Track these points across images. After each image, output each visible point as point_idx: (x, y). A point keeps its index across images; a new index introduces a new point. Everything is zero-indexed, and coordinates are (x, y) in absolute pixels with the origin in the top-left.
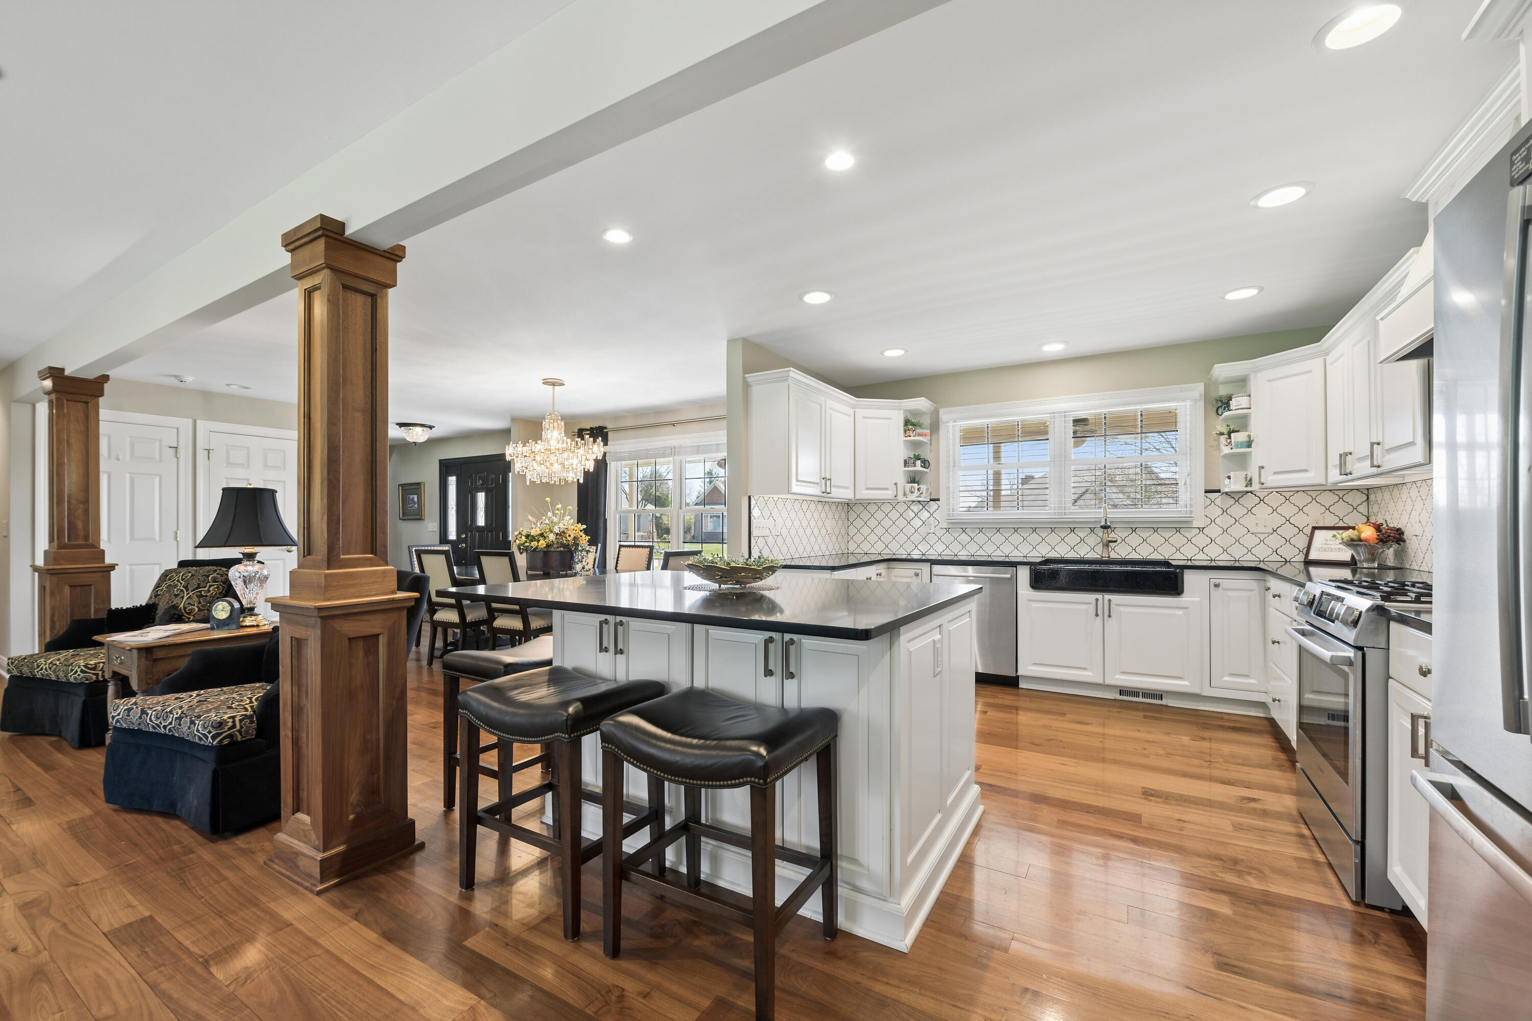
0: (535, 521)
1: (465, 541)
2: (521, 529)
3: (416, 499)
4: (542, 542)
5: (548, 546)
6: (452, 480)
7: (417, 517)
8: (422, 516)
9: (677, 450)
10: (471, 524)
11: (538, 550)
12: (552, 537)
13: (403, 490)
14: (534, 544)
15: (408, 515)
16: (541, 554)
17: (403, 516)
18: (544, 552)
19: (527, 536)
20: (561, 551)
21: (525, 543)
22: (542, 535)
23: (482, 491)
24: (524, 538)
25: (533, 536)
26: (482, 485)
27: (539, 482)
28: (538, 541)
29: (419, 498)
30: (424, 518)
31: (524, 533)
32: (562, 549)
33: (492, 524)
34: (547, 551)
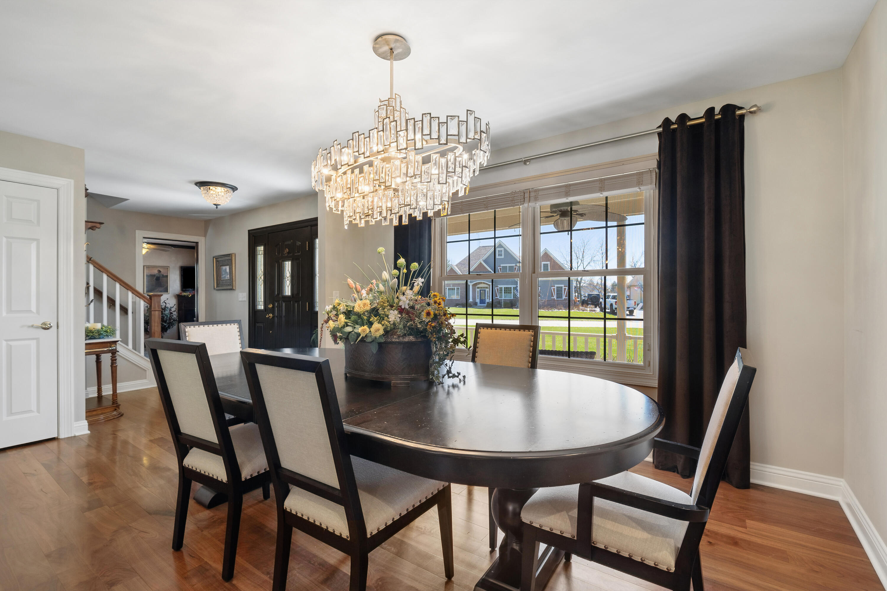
0: (359, 287)
1: (272, 311)
2: (337, 301)
3: (228, 270)
4: (376, 325)
5: (387, 332)
6: (260, 249)
7: (229, 287)
8: (233, 287)
9: (532, 194)
10: (278, 294)
11: (369, 340)
12: (394, 316)
13: (217, 261)
14: (364, 330)
15: (222, 286)
16: (374, 349)
17: (217, 286)
18: (380, 344)
19: (348, 314)
20: (410, 343)
21: (344, 327)
22: (374, 311)
23: (288, 260)
24: (342, 317)
25: (359, 315)
26: (288, 253)
27: (363, 224)
28: (370, 324)
29: (231, 269)
30: (235, 287)
31: (342, 308)
32: (412, 338)
33: (298, 294)
34: (385, 342)
